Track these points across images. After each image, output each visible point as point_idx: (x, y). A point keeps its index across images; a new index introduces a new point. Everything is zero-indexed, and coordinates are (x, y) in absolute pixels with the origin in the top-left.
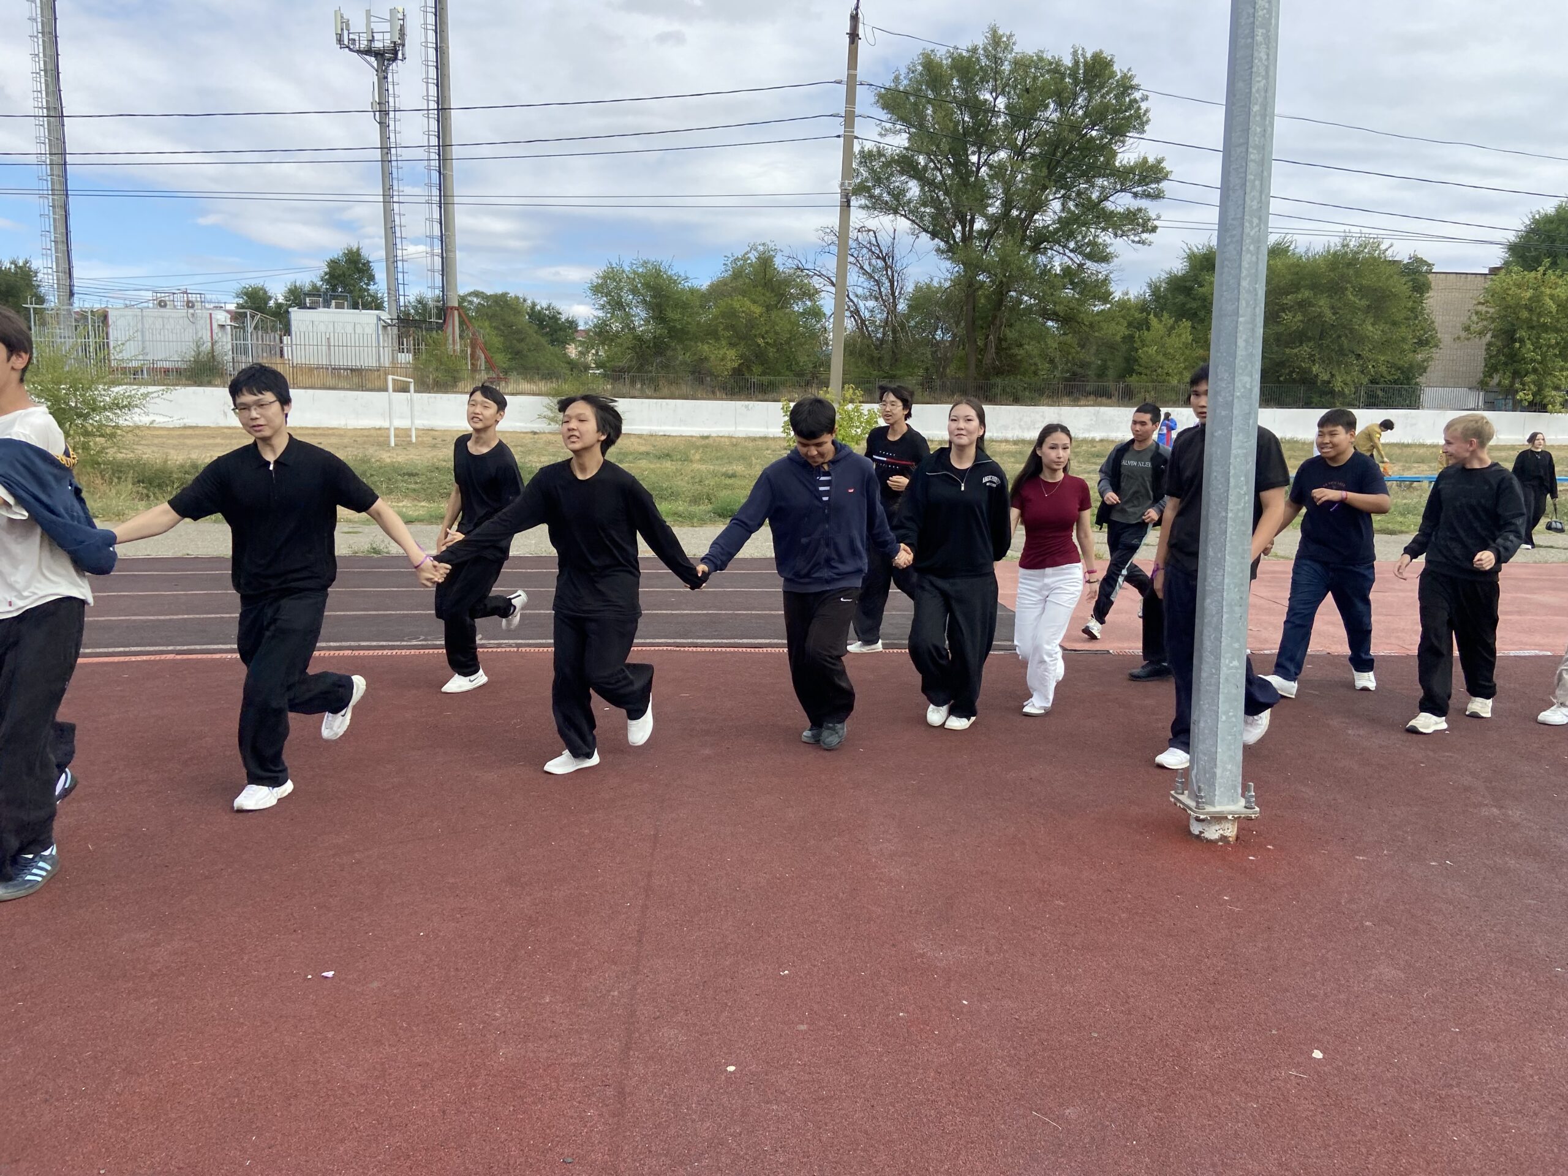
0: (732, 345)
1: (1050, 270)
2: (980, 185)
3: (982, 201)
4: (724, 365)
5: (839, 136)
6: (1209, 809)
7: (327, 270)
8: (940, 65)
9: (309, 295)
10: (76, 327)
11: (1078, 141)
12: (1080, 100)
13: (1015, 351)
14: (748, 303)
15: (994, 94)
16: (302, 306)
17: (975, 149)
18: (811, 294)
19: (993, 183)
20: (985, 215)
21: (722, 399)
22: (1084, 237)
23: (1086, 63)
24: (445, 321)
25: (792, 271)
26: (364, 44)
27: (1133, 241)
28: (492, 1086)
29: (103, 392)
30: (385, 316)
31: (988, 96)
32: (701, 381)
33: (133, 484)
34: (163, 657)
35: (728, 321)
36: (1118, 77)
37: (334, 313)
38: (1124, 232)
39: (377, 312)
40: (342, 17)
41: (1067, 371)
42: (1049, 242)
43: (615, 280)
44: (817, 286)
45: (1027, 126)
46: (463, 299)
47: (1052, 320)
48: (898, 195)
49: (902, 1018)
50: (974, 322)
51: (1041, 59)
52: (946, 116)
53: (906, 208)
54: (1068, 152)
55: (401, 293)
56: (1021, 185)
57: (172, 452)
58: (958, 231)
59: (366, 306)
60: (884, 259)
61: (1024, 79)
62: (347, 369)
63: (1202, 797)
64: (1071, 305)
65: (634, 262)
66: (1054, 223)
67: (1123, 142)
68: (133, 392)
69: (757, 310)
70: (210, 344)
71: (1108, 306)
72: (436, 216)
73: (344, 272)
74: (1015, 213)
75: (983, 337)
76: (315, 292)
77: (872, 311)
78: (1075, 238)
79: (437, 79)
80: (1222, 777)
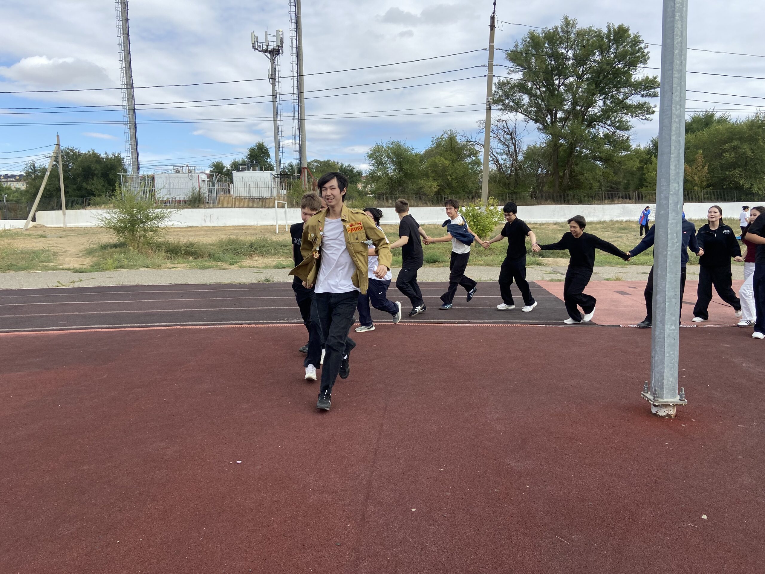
0: (435, 180)
1: (597, 136)
2: (560, 95)
3: (561, 103)
4: (431, 190)
5: (485, 76)
6: (661, 400)
7: (249, 153)
8: (539, 37)
9: (241, 165)
10: (141, 183)
11: (611, 70)
12: (612, 50)
13: (579, 177)
14: (443, 159)
15: (567, 50)
16: (238, 170)
17: (557, 77)
18: (475, 153)
19: (567, 94)
20: (563, 110)
21: (431, 207)
22: (615, 118)
23: (615, 31)
24: (301, 174)
25: (465, 143)
26: (264, 48)
27: (642, 119)
28: (306, 511)
29: (152, 212)
30: (274, 173)
31: (564, 51)
32: (420, 198)
33: (165, 252)
34: (175, 327)
35: (433, 169)
36: (632, 37)
37: (252, 173)
38: (636, 114)
39: (271, 171)
40: (255, 36)
41: (608, 187)
42: (596, 122)
43: (379, 151)
44: (477, 149)
45: (584, 64)
46: (309, 164)
47: (599, 161)
48: (518, 103)
49: (496, 492)
50: (557, 164)
51: (591, 30)
52: (541, 62)
53: (522, 109)
54: (607, 76)
55: (282, 162)
56: (581, 94)
57: (182, 238)
58: (548, 119)
59: (266, 169)
60: (511, 135)
61: (582, 41)
62: (258, 198)
63: (656, 394)
64: (609, 153)
65: (388, 142)
66: (599, 112)
67: (636, 69)
68: (165, 211)
69: (447, 162)
70: (198, 189)
71: (629, 152)
72: (297, 125)
73: (256, 154)
74: (578, 108)
75: (563, 171)
76: (244, 163)
77: (505, 160)
78: (610, 119)
79: (297, 62)
80: (667, 385)
